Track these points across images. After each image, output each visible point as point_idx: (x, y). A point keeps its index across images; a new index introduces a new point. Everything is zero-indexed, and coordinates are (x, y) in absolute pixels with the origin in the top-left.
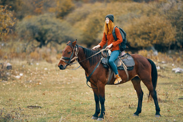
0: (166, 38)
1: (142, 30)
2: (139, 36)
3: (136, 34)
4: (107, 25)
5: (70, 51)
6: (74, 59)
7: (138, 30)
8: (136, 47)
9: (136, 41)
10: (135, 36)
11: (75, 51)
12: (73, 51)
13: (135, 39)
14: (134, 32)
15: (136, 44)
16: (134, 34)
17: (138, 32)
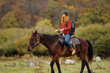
0: (40, 48)
1: (25, 43)
2: (24, 47)
3: (22, 45)
4: (64, 18)
5: (33, 38)
6: (37, 43)
7: (23, 43)
8: (22, 53)
9: (22, 50)
10: (21, 47)
11: (37, 38)
12: (35, 38)
13: (21, 49)
14: (21, 44)
15: (22, 52)
16: (20, 46)
17: (23, 45)
